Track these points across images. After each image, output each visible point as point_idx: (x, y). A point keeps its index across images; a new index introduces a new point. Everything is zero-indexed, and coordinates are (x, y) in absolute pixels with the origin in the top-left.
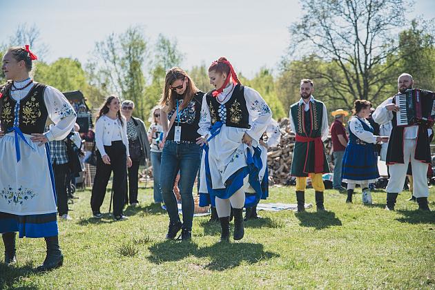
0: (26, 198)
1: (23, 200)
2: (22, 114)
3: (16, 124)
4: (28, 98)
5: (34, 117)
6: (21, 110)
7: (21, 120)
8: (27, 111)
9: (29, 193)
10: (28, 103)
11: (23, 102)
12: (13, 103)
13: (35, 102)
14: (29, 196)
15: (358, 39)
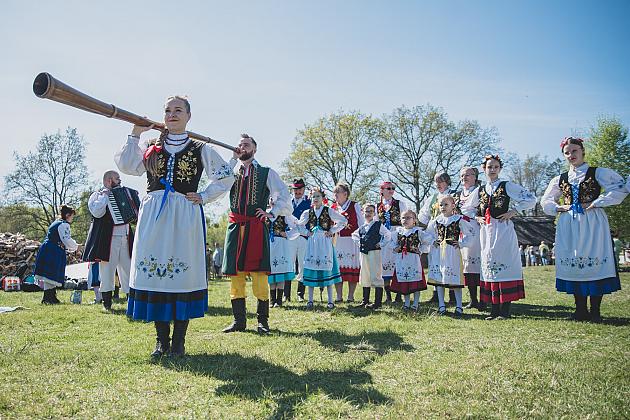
0: (177, 271)
1: (174, 273)
2: (176, 168)
3: (170, 179)
4: (184, 152)
5: (190, 174)
6: (176, 165)
7: (176, 176)
8: (183, 165)
9: (181, 264)
10: (184, 157)
11: (179, 156)
12: (167, 155)
13: (193, 157)
14: (181, 269)
15: (56, 190)
